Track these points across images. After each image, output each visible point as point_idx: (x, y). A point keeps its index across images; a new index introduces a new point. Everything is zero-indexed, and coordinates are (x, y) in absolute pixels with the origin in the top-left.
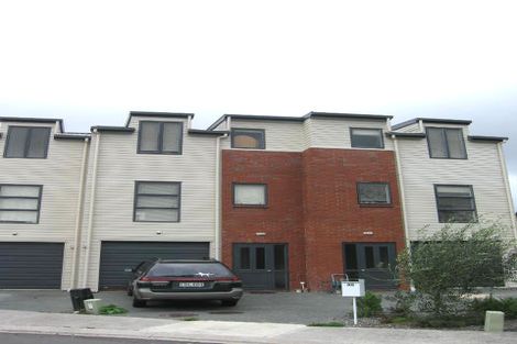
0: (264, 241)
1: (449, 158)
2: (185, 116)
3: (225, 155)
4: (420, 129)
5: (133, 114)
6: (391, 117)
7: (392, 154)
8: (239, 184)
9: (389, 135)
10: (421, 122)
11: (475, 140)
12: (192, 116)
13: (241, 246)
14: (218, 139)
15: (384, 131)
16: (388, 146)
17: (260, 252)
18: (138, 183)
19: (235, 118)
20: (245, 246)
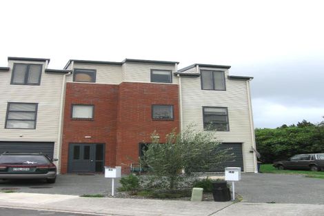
0: (90, 141)
1: (214, 90)
2: (44, 60)
3: (68, 86)
4: (197, 71)
5: (10, 59)
6: (178, 63)
7: (177, 87)
8: (76, 105)
9: (176, 74)
10: (197, 66)
11: (232, 78)
12: (49, 60)
13: (74, 145)
14: (64, 76)
15: (173, 72)
16: (175, 81)
17: (87, 149)
18: (9, 104)
19: (76, 62)
20: (77, 145)
